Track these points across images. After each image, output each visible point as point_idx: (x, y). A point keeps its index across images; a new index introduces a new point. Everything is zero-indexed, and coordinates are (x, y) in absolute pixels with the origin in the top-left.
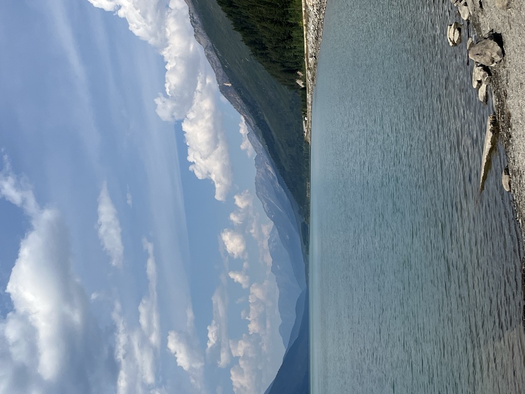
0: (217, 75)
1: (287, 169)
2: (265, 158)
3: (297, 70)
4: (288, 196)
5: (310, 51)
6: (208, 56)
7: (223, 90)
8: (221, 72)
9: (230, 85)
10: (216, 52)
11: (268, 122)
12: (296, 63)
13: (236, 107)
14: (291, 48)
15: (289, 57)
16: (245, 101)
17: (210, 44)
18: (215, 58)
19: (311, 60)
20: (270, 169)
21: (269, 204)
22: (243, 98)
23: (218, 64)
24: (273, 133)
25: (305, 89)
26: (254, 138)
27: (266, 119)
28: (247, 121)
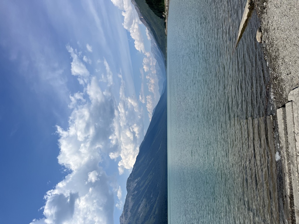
0: (139, 14)
1: (160, 44)
2: (154, 41)
3: (163, 12)
4: (161, 52)
5: (167, 5)
6: (136, 8)
7: (141, 19)
8: (140, 13)
9: (143, 17)
10: (138, 6)
11: (154, 29)
12: (163, 9)
13: (145, 24)
14: (161, 4)
15: (160, 7)
16: (147, 23)
17: (136, 4)
18: (138, 9)
19: (167, 7)
20: (155, 44)
21: (155, 54)
22: (147, 22)
23: (139, 11)
24: (156, 33)
25: (165, 18)
26: (150, 34)
27: (154, 28)
28: (148, 29)
